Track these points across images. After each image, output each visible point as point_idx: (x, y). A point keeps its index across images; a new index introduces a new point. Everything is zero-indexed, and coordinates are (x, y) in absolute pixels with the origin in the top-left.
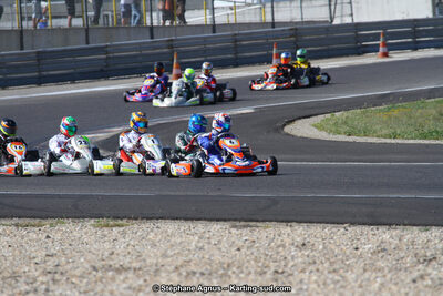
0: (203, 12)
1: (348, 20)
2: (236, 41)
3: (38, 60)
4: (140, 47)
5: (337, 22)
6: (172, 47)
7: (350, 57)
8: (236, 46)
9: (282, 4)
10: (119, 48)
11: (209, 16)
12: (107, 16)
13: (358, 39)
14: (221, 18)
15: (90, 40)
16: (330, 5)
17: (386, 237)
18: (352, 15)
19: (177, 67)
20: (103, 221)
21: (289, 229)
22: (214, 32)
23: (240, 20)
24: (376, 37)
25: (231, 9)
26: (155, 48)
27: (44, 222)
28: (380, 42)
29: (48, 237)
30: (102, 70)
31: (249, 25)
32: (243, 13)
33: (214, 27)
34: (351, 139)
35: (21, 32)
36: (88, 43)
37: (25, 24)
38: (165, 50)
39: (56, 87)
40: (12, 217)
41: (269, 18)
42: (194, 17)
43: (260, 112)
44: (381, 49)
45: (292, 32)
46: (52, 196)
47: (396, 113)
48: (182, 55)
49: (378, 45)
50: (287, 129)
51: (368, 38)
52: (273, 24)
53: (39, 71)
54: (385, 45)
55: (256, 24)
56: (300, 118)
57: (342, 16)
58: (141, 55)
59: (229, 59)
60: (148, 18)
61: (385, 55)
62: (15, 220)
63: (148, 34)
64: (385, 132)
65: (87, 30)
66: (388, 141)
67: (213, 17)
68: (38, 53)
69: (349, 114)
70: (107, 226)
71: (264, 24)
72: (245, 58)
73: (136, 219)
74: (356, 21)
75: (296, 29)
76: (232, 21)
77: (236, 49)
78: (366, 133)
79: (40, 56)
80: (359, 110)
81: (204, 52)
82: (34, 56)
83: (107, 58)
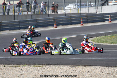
0: (62, 10)
1: (101, 13)
2: (71, 18)
3: (19, 23)
4: (46, 19)
5: (98, 13)
6: (54, 19)
7: (101, 22)
8: (71, 19)
9: (83, 8)
10: (40, 20)
11: (64, 11)
12: (37, 11)
13: (103, 17)
14: (67, 12)
15: (33, 18)
16: (96, 9)
17: (111, 69)
18: (102, 11)
19: (56, 25)
20: (36, 65)
21: (85, 67)
22: (65, 16)
23: (72, 12)
24: (108, 17)
25: (70, 9)
26: (50, 20)
27: (20, 65)
28: (109, 18)
29: (21, 69)
31: (75, 14)
32: (73, 11)
33: (65, 14)
34: (101, 44)
35: (14, 16)
36: (32, 19)
37: (15, 13)
38: (52, 20)
39: (24, 30)
40: (12, 64)
41: (80, 12)
42: (60, 12)
44: (109, 20)
45: (86, 16)
47: (113, 37)
48: (57, 22)
49: (109, 19)
51: (106, 17)
52: (81, 14)
53: (19, 26)
54: (110, 19)
55: (76, 13)
57: (99, 11)
58: (46, 22)
59: (69, 23)
60: (48, 12)
61: (111, 22)
62: (13, 65)
63: (48, 16)
64: (110, 42)
65: (32, 15)
66: (111, 44)
68: (19, 21)
69: (101, 37)
70: (37, 67)
71: (78, 14)
72: (74, 22)
73: (44, 65)
74: (103, 13)
75: (87, 15)
76: (70, 13)
77: (71, 20)
78: (105, 42)
79: (20, 22)
80: (104, 36)
81: (63, 21)
82: (18, 22)
83: (37, 23)
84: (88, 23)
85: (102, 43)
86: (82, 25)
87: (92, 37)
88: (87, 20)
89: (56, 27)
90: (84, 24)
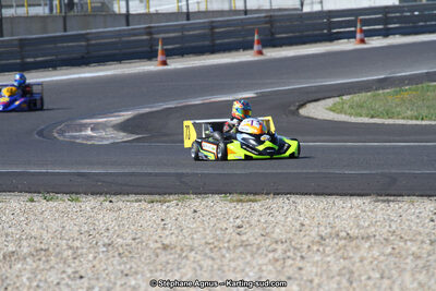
1: (317, 8)
2: (213, 28)
3: (21, 47)
4: (119, 34)
5: (306, 9)
6: (150, 34)
8: (213, 33)
10: (98, 36)
13: (331, 25)
15: (68, 28)
19: (163, 54)
22: (188, 19)
28: (357, 29)
30: (83, 57)
31: (221, 13)
33: (188, 15)
35: (1, 20)
36: (65, 31)
38: (145, 37)
43: (262, 95)
44: (359, 36)
45: (267, 19)
46: (156, 175)
47: (406, 95)
49: (355, 32)
50: (303, 112)
51: (340, 25)
52: (246, 12)
54: (362, 31)
56: (310, 102)
58: (122, 43)
59: (207, 46)
61: (362, 41)
63: (124, 21)
65: (65, 18)
67: (188, 5)
68: (21, 40)
70: (241, 201)
71: (236, 12)
72: (221, 44)
73: (268, 194)
75: (271, 16)
77: (213, 35)
78: (389, 115)
79: (23, 43)
80: (369, 94)
81: (182, 39)
82: (16, 42)
83: (88, 45)
84: (274, 46)
85: (378, 116)
86: (260, 53)
87: (324, 99)
88: (272, 34)
89: (164, 63)
90: (264, 51)
